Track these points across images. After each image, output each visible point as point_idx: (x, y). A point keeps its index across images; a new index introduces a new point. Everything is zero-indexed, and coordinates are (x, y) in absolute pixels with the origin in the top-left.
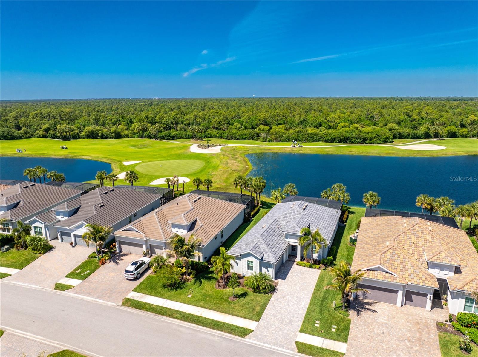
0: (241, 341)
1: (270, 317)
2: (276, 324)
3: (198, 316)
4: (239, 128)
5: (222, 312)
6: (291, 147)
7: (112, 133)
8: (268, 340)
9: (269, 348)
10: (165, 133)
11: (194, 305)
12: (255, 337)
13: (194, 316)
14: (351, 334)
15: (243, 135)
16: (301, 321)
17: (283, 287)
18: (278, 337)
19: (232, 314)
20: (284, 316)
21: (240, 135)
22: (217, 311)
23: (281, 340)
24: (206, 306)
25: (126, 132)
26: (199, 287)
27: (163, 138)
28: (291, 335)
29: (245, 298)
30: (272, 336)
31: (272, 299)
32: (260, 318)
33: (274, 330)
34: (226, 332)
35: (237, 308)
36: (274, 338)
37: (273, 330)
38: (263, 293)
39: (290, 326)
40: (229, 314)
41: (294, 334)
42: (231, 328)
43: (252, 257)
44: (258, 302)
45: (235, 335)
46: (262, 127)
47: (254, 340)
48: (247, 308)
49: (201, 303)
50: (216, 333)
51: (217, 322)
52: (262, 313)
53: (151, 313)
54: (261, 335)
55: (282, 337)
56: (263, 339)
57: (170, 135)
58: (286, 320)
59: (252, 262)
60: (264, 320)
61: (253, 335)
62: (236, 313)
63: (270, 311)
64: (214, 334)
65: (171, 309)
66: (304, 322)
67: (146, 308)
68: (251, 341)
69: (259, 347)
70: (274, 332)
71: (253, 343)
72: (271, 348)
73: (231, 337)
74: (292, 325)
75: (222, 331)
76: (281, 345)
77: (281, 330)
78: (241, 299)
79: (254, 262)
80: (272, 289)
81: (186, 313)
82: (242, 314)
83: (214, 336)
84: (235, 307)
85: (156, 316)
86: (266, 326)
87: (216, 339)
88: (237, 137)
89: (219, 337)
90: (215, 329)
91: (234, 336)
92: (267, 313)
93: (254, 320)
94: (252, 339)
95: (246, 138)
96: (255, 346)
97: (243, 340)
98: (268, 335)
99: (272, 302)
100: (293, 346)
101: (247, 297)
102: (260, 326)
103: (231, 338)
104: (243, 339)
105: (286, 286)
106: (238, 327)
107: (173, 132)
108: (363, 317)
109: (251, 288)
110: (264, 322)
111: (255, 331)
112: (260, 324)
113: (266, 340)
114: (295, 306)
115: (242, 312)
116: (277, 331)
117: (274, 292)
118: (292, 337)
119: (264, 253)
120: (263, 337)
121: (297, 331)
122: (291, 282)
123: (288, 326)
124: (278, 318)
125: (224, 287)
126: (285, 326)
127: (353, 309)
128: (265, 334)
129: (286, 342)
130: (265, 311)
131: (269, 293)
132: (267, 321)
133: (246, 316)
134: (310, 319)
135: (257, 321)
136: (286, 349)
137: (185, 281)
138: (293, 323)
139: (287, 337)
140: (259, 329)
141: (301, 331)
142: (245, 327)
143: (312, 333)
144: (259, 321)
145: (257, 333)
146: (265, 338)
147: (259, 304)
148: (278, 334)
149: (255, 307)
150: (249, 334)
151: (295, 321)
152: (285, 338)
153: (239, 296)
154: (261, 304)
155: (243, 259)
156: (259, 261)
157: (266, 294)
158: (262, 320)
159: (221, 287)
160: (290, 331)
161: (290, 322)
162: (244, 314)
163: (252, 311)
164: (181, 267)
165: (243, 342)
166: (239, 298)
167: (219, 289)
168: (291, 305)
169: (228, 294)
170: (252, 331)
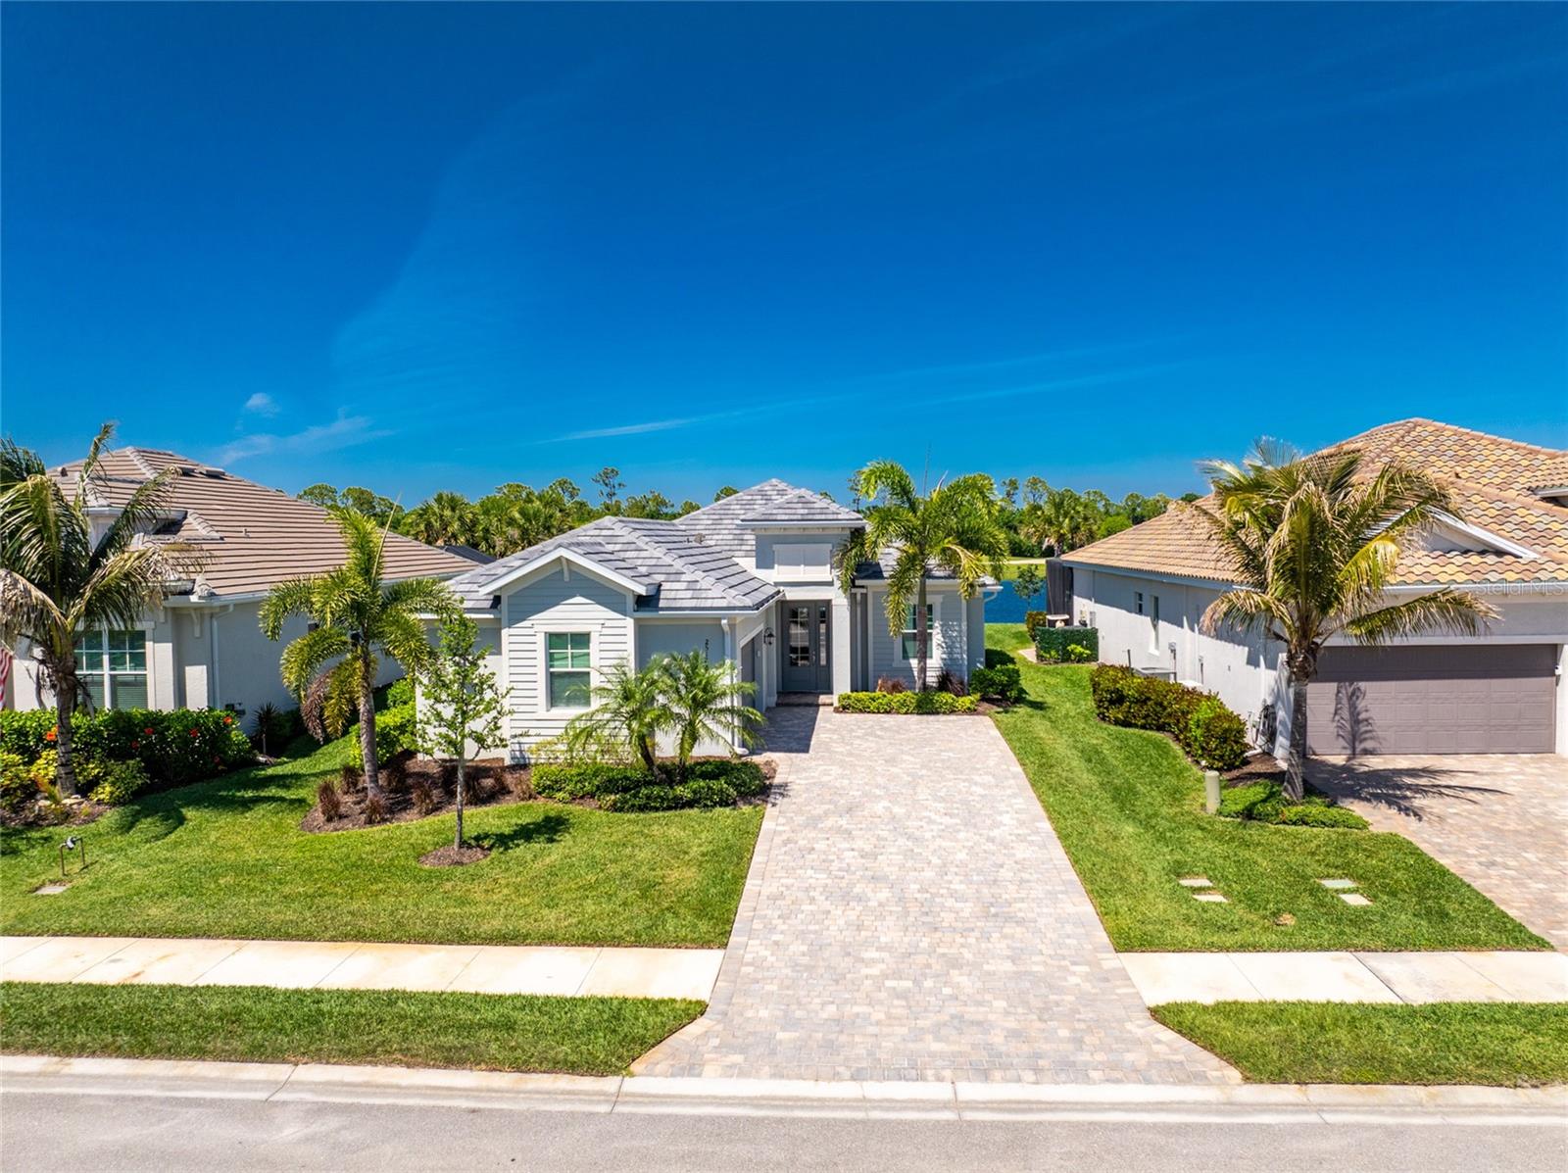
0: (604, 1109)
1: (806, 907)
2: (884, 939)
5: (360, 937)
8: (887, 1044)
9: (944, 1106)
11: (74, 933)
12: (743, 1050)
17: (816, 774)
18: (973, 1012)
19: (460, 936)
20: (914, 887)
22: (309, 937)
23: (1011, 1023)
26: (157, 838)
29: (551, 840)
30: (898, 1012)
31: (767, 825)
32: (729, 922)
33: (898, 975)
34: (411, 1059)
35: (495, 897)
36: (939, 1026)
37: (886, 977)
38: (690, 804)
39: (1011, 929)
40: (424, 939)
41: (1085, 969)
42: (465, 1016)
43: (579, 599)
44: (679, 851)
45: (521, 1066)
47: (730, 1071)
48: (588, 887)
49: (153, 911)
50: (285, 1085)
54: (789, 1023)
55: (1000, 1004)
56: (830, 1047)
58: (952, 903)
59: (581, 640)
60: (773, 930)
61: (706, 1036)
62: (494, 924)
63: (789, 881)
64: (262, 1095)
66: (1098, 892)
68: (711, 1083)
69: (827, 1124)
70: (909, 984)
71: (742, 1101)
72: (955, 1105)
73: (466, 1092)
74: (1021, 922)
75: (368, 1055)
76: (1041, 1062)
77: (954, 963)
78: (521, 850)
79: (594, 639)
80: (757, 788)
83: (261, 1112)
84: (479, 896)
86: (805, 960)
89: (321, 1110)
90: (276, 1056)
91: (504, 1080)
92: (771, 888)
93: (679, 943)
94: (708, 1070)
96: (781, 1121)
97: (617, 1098)
98: (856, 1009)
99: (778, 840)
100: (1156, 1048)
101: (566, 840)
102: (745, 970)
103: (473, 1105)
104: (610, 1084)
105: (835, 770)
106: (529, 1003)
108: (1457, 818)
109: (592, 796)
110: (776, 943)
111: (722, 1007)
112: (748, 957)
113: (870, 1054)
114: (962, 835)
115: (546, 911)
116: (925, 976)
117: (771, 799)
118: (1087, 987)
119: (659, 578)
120: (820, 1035)
121: (1096, 950)
122: (850, 754)
123: (996, 935)
124: (881, 905)
125: (376, 815)
126: (972, 940)
127: (1346, 796)
128: (832, 1008)
129: (1074, 1030)
130: (751, 885)
131: (734, 803)
132: (801, 935)
133: (601, 926)
134: (1124, 874)
135: (705, 944)
136: (1118, 1081)
137: (35, 824)
138: (1020, 915)
139: (1053, 997)
140: (757, 986)
141: (1126, 942)
142: (607, 995)
143: (1229, 939)
144: (724, 946)
145: (750, 1014)
146: (843, 1038)
147: (686, 853)
148: (947, 991)
149: (659, 872)
150: (672, 1032)
151: (1022, 900)
152: (1036, 1003)
153: (504, 841)
154: (695, 851)
155: (512, 631)
156: (629, 623)
157: (718, 809)
158: (751, 933)
159: (346, 821)
160: (1035, 959)
161: (993, 910)
162: (575, 920)
163: (644, 896)
164: (23, 750)
165: (619, 1109)
166: (506, 849)
167: (336, 830)
168: (928, 835)
169: (412, 841)
170: (695, 1010)
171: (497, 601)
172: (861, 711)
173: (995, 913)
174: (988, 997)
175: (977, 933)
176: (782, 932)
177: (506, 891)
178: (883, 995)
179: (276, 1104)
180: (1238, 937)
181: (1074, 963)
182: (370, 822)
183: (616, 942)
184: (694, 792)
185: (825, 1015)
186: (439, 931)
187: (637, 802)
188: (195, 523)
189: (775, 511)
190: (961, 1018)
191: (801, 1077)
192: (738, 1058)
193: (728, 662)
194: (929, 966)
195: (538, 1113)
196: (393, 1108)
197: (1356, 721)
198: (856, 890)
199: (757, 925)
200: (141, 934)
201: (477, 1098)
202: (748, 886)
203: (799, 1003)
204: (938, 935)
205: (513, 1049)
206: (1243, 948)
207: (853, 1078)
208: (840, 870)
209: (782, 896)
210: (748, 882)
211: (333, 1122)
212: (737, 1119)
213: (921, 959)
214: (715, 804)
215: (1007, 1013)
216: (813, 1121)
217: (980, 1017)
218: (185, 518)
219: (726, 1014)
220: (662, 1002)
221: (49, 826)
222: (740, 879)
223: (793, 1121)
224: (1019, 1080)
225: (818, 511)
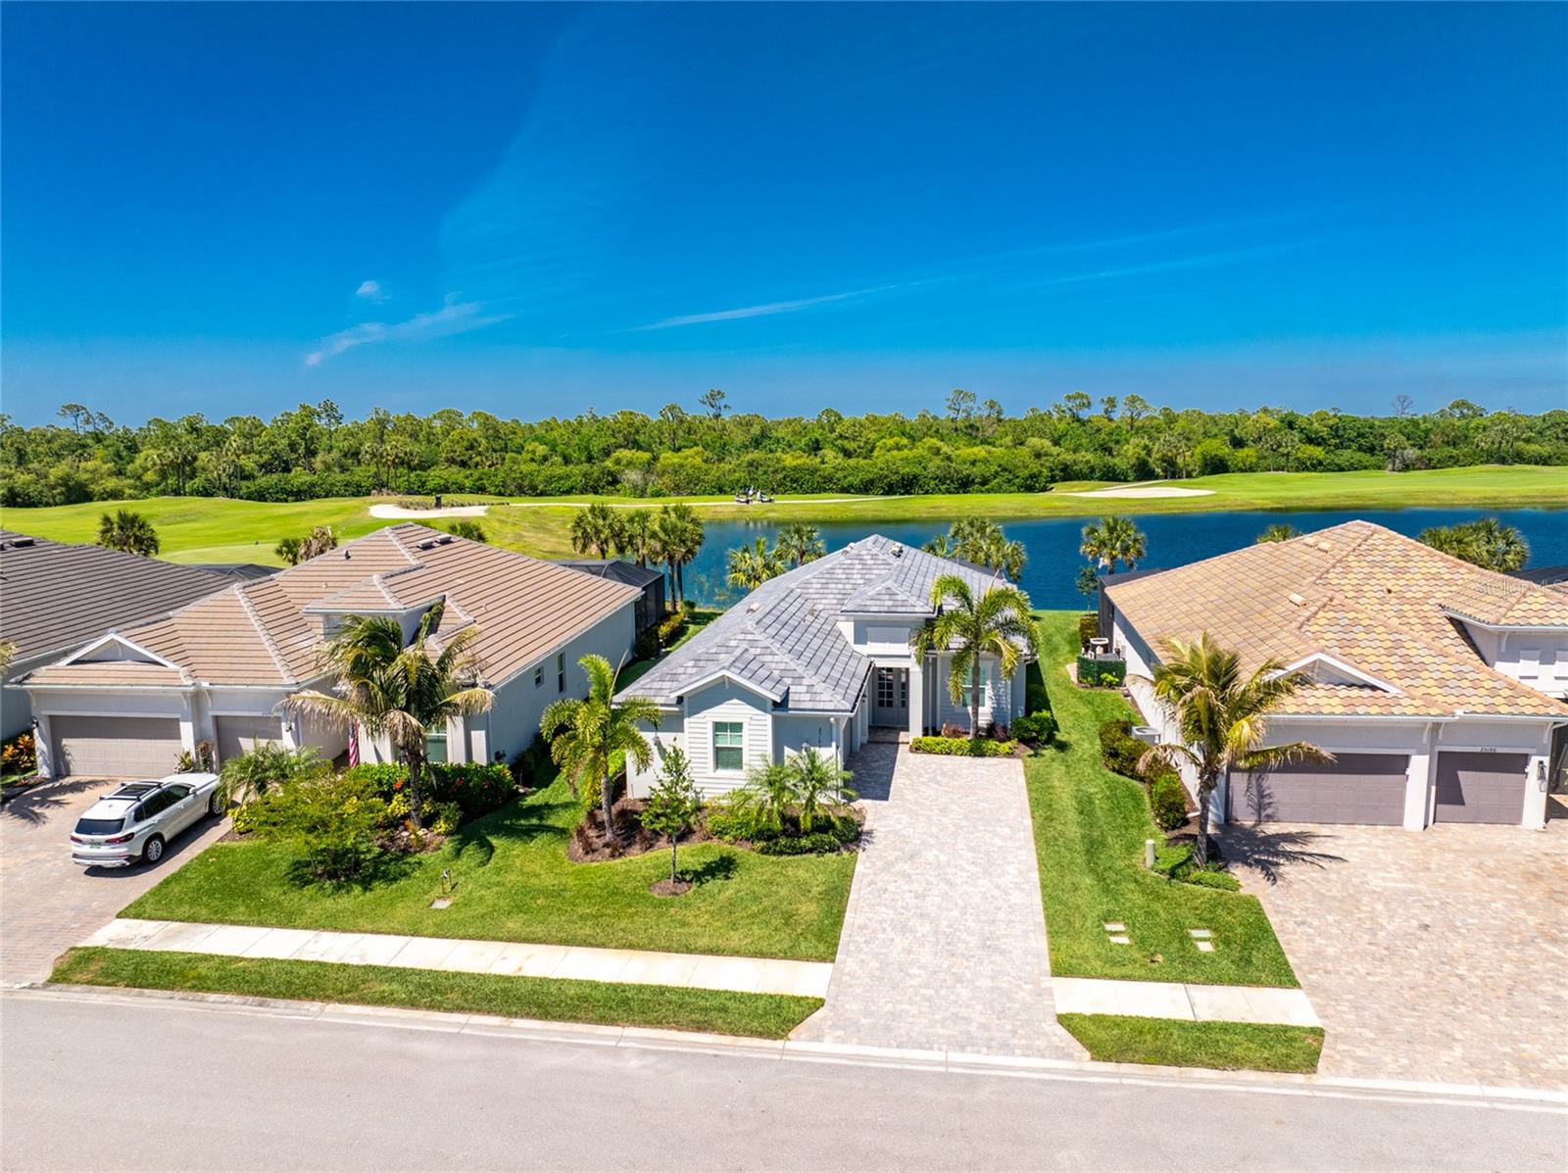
0: (777, 1057)
1: (880, 936)
2: (923, 961)
3: (507, 979)
5: (631, 947)
8: (917, 1029)
9: (940, 1064)
11: (471, 938)
12: (843, 1029)
13: (481, 979)
14: (1293, 953)
16: (1033, 931)
17: (891, 822)
18: (964, 1012)
19: (687, 950)
20: (945, 923)
22: (603, 946)
23: (982, 1020)
24: (540, 930)
26: (483, 864)
28: (1022, 994)
29: (727, 878)
30: (924, 1009)
31: (859, 868)
32: (836, 945)
33: (927, 986)
34: (679, 1026)
35: (701, 921)
36: (945, 1019)
37: (921, 986)
38: (811, 851)
39: (996, 957)
40: (668, 950)
41: (1031, 987)
42: (702, 1004)
43: (735, 701)
44: (804, 889)
45: (734, 1033)
47: (839, 1040)
48: (754, 916)
49: (510, 925)
50: (621, 1038)
51: (615, 988)
52: (837, 925)
53: (228, 997)
54: (868, 1014)
55: (979, 1007)
56: (888, 1029)
58: (964, 936)
59: (737, 727)
60: (860, 951)
61: (825, 1018)
62: (703, 942)
63: (871, 915)
64: (612, 1043)
65: (345, 967)
66: (1053, 933)
67: (199, 977)
68: (828, 1046)
70: (932, 992)
71: (843, 1056)
72: (946, 1064)
73: (710, 1046)
74: (1003, 953)
75: (658, 1023)
76: (993, 1044)
77: (959, 979)
78: (712, 885)
79: (745, 727)
80: (851, 835)
81: (430, 972)
82: (736, 939)
83: (615, 1052)
84: (691, 920)
85: (260, 1005)
86: (877, 973)
87: (634, 1063)
89: (644, 1052)
90: (613, 1022)
91: (728, 1039)
92: (860, 921)
93: (808, 958)
94: (827, 1039)
96: (861, 1068)
97: (783, 1052)
98: (904, 1007)
99: (865, 881)
100: (1054, 1039)
101: (736, 877)
102: (846, 979)
103: (714, 1053)
104: (779, 1044)
105: (905, 819)
106: (734, 996)
108: (1302, 884)
109: (747, 840)
110: (862, 961)
111: (833, 1002)
112: (847, 970)
113: (908, 1034)
114: (980, 882)
115: (732, 933)
116: (942, 987)
117: (861, 844)
118: (1028, 999)
119: (788, 681)
120: (882, 1022)
121: (1040, 974)
122: (917, 803)
123: (986, 961)
124: (924, 936)
125: (616, 852)
126: (972, 964)
127: (1236, 861)
128: (890, 1005)
129: (1013, 1025)
130: (848, 916)
131: (839, 849)
132: (876, 955)
133: (764, 945)
134: (1072, 920)
135: (823, 960)
136: (1029, 1056)
137: (406, 851)
138: (1004, 947)
139: (1008, 1005)
140: (850, 990)
141: (1060, 970)
142: (773, 993)
143: (1117, 971)
144: (833, 961)
145: (847, 1007)
146: (894, 1024)
147: (809, 891)
148: (953, 998)
149: (794, 906)
150: (807, 1016)
151: (1007, 936)
152: (999, 1008)
153: (699, 876)
154: (815, 890)
155: (692, 719)
156: (769, 718)
157: (829, 855)
158: (848, 953)
159: (596, 854)
160: (1006, 978)
161: (988, 943)
162: (749, 940)
163: (786, 924)
164: (382, 794)
165: (785, 1058)
166: (702, 883)
167: (592, 861)
168: (959, 881)
169: (642, 873)
170: (818, 1004)
171: (680, 699)
172: (929, 752)
173: (989, 945)
174: (974, 1002)
175: (976, 959)
176: (866, 953)
177: (706, 917)
178: (918, 999)
179: (621, 1048)
180: (1124, 971)
181: (1025, 983)
182: (612, 856)
183: (773, 956)
184: (813, 844)
185: (885, 1010)
186: (675, 945)
187: (778, 849)
188: (453, 606)
189: (868, 603)
190: (956, 1015)
191: (871, 1045)
192: (842, 1033)
193: (834, 744)
194: (945, 980)
195: (747, 1059)
196: (677, 1052)
197: (1261, 796)
198: (910, 924)
199: (852, 947)
200: (509, 940)
201: (717, 1049)
202: (846, 918)
203: (873, 1002)
204: (954, 959)
205: (730, 1023)
206: (1123, 978)
207: (898, 1047)
208: (902, 907)
209: (865, 927)
210: (847, 914)
211: (652, 1059)
212: (841, 1065)
213: (942, 976)
214: (826, 851)
215: (982, 1013)
216: (876, 1069)
217: (966, 1015)
218: (444, 600)
219: (834, 1006)
220: (802, 998)
221: (416, 852)
222: (841, 913)
223: (868, 1068)
224: (979, 1052)
225: (900, 603)
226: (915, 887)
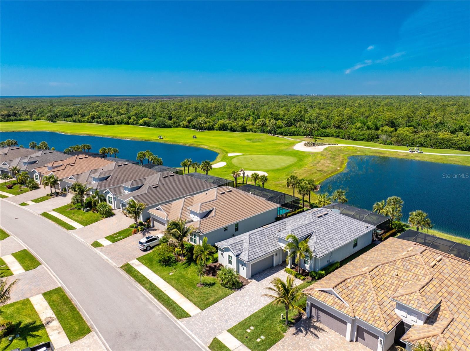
0: (174, 322)
1: (215, 310)
2: (214, 317)
3: (161, 291)
4: (359, 128)
5: (182, 294)
6: (409, 152)
7: (239, 127)
8: (195, 328)
9: (190, 335)
10: (284, 129)
12: (187, 322)
15: (361, 135)
18: (205, 329)
19: (187, 298)
21: (358, 135)
22: (179, 292)
23: (205, 332)
24: (176, 285)
25: (251, 127)
26: (185, 268)
27: (281, 134)
28: (217, 331)
30: (201, 325)
31: (232, 295)
32: (207, 308)
33: (207, 322)
35: (196, 294)
36: (201, 329)
38: (227, 288)
39: (225, 323)
41: (220, 330)
42: (176, 308)
46: (386, 128)
48: (203, 296)
49: (173, 282)
50: (162, 308)
51: (171, 300)
52: (212, 304)
53: (133, 279)
54: (193, 322)
55: (208, 329)
57: (288, 132)
59: (231, 257)
62: (191, 298)
65: (148, 280)
66: (239, 324)
67: (133, 274)
68: (181, 324)
69: (182, 332)
71: (181, 326)
73: (170, 316)
74: (227, 322)
76: (200, 336)
77: (213, 324)
80: (237, 287)
81: (155, 286)
82: (195, 300)
83: (159, 310)
85: (135, 282)
86: (205, 316)
87: (158, 313)
88: (355, 138)
89: (161, 312)
93: (200, 308)
94: (183, 323)
95: (364, 138)
97: (176, 322)
98: (199, 324)
100: (209, 341)
101: (211, 288)
102: (200, 314)
103: (168, 317)
104: (177, 320)
105: (254, 288)
107: (293, 129)
115: (197, 298)
117: (238, 290)
121: (226, 330)
122: (262, 285)
124: (221, 313)
126: (219, 322)
131: (233, 289)
134: (247, 323)
139: (212, 331)
140: (197, 317)
141: (230, 330)
142: (186, 311)
144: (203, 311)
145: (192, 319)
146: (194, 325)
150: (185, 318)
154: (218, 296)
155: (226, 252)
156: (235, 257)
157: (230, 290)
160: (220, 327)
166: (205, 287)
171: (224, 248)
172: (287, 272)
176: (208, 312)
178: (203, 323)
182: (201, 275)
183: (196, 305)
189: (282, 234)
191: (186, 327)
194: (211, 322)
197: (318, 315)
200: (170, 284)
203: (197, 320)
204: (218, 319)
206: (236, 337)
207: (189, 329)
208: (226, 306)
209: (216, 307)
218: (213, 210)
220: (189, 314)
221: (178, 262)
224: (197, 336)
226: (234, 303)
